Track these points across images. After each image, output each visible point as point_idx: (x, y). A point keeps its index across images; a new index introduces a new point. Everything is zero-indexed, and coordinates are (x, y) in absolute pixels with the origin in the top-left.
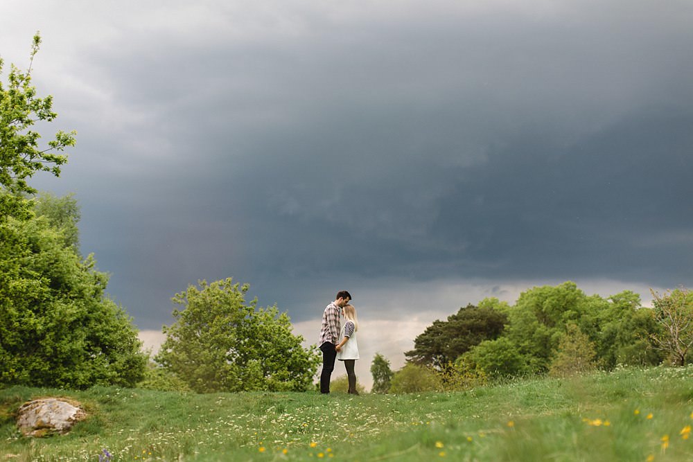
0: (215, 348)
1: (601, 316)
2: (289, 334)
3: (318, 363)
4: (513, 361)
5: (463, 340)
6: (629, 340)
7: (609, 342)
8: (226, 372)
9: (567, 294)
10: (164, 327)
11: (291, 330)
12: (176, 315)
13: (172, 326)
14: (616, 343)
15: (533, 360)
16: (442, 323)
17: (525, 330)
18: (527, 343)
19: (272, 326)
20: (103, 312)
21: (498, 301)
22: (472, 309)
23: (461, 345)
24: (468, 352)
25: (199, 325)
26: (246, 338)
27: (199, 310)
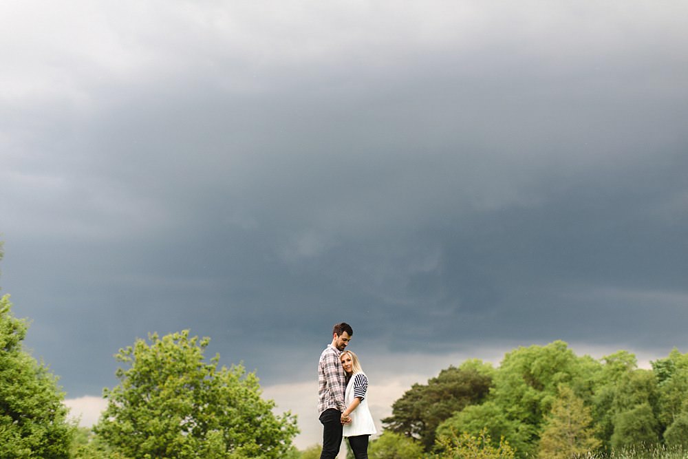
0: (167, 415)
1: (594, 379)
2: (257, 399)
3: (292, 433)
4: (500, 428)
5: (446, 405)
6: (628, 405)
7: (605, 407)
8: (180, 445)
9: (557, 355)
10: (106, 390)
11: (260, 394)
12: (120, 375)
13: (115, 389)
14: (613, 408)
15: (522, 427)
16: (422, 386)
17: (512, 394)
18: (514, 408)
19: (237, 388)
20: (17, 370)
21: (481, 362)
22: (454, 372)
23: (443, 411)
24: (450, 419)
25: (148, 388)
26: (205, 403)
27: (147, 369)
